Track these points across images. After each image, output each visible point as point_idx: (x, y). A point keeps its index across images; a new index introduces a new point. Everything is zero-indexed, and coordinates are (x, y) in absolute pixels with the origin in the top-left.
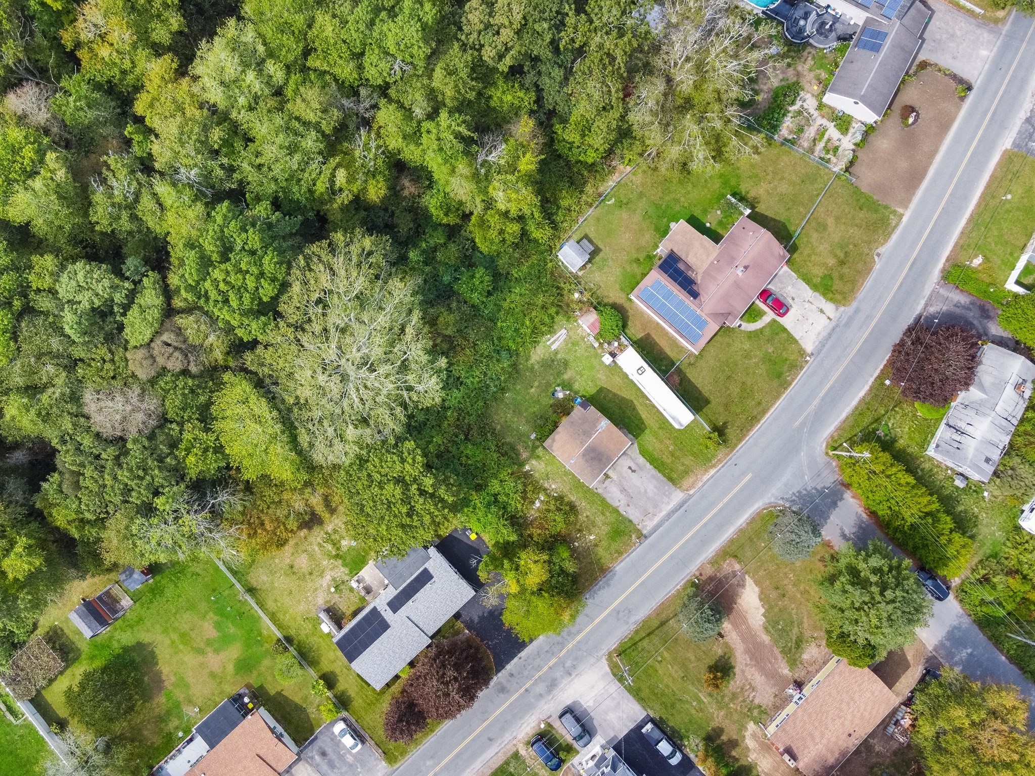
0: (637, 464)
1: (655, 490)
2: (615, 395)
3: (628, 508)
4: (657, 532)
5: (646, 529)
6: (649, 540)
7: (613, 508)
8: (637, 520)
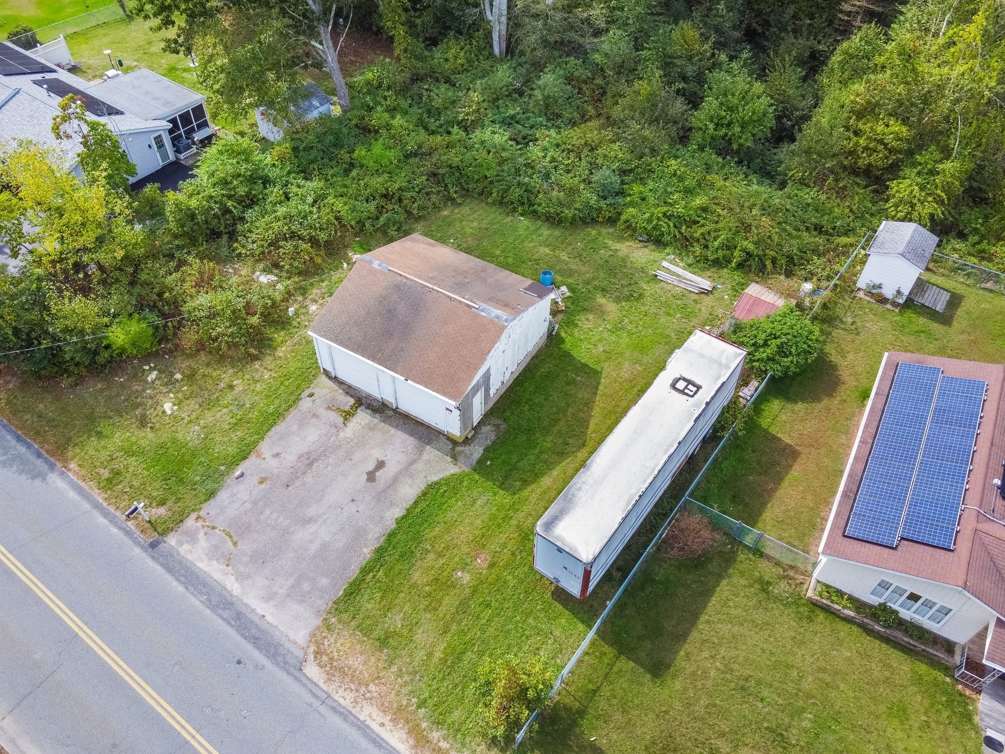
0: (395, 481)
3: (256, 479)
4: (168, 576)
5: (181, 543)
6: (144, 555)
7: (256, 443)
8: (212, 513)
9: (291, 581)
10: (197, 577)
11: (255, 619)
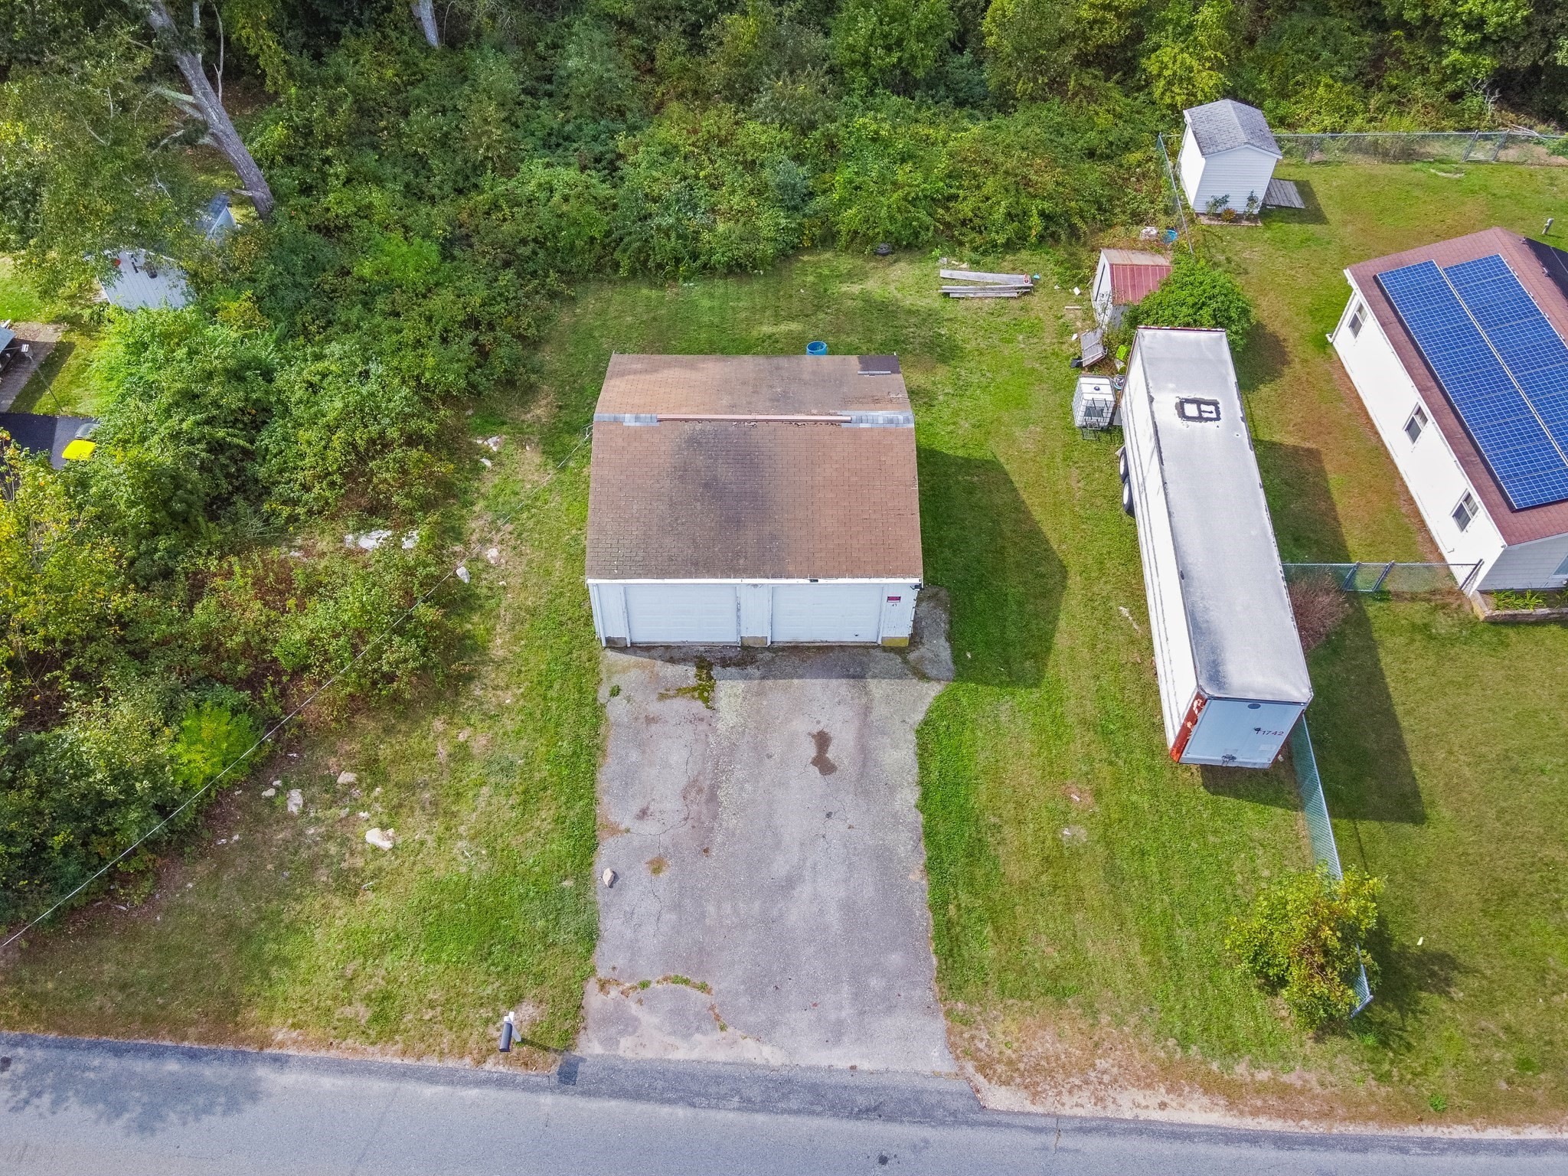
0: (865, 754)
1: (833, 918)
2: (1019, 508)
3: (643, 870)
4: (640, 1108)
5: (611, 1042)
6: (564, 1100)
7: (588, 814)
8: (620, 961)
9: (846, 990)
10: (693, 1077)
11: (847, 1079)
